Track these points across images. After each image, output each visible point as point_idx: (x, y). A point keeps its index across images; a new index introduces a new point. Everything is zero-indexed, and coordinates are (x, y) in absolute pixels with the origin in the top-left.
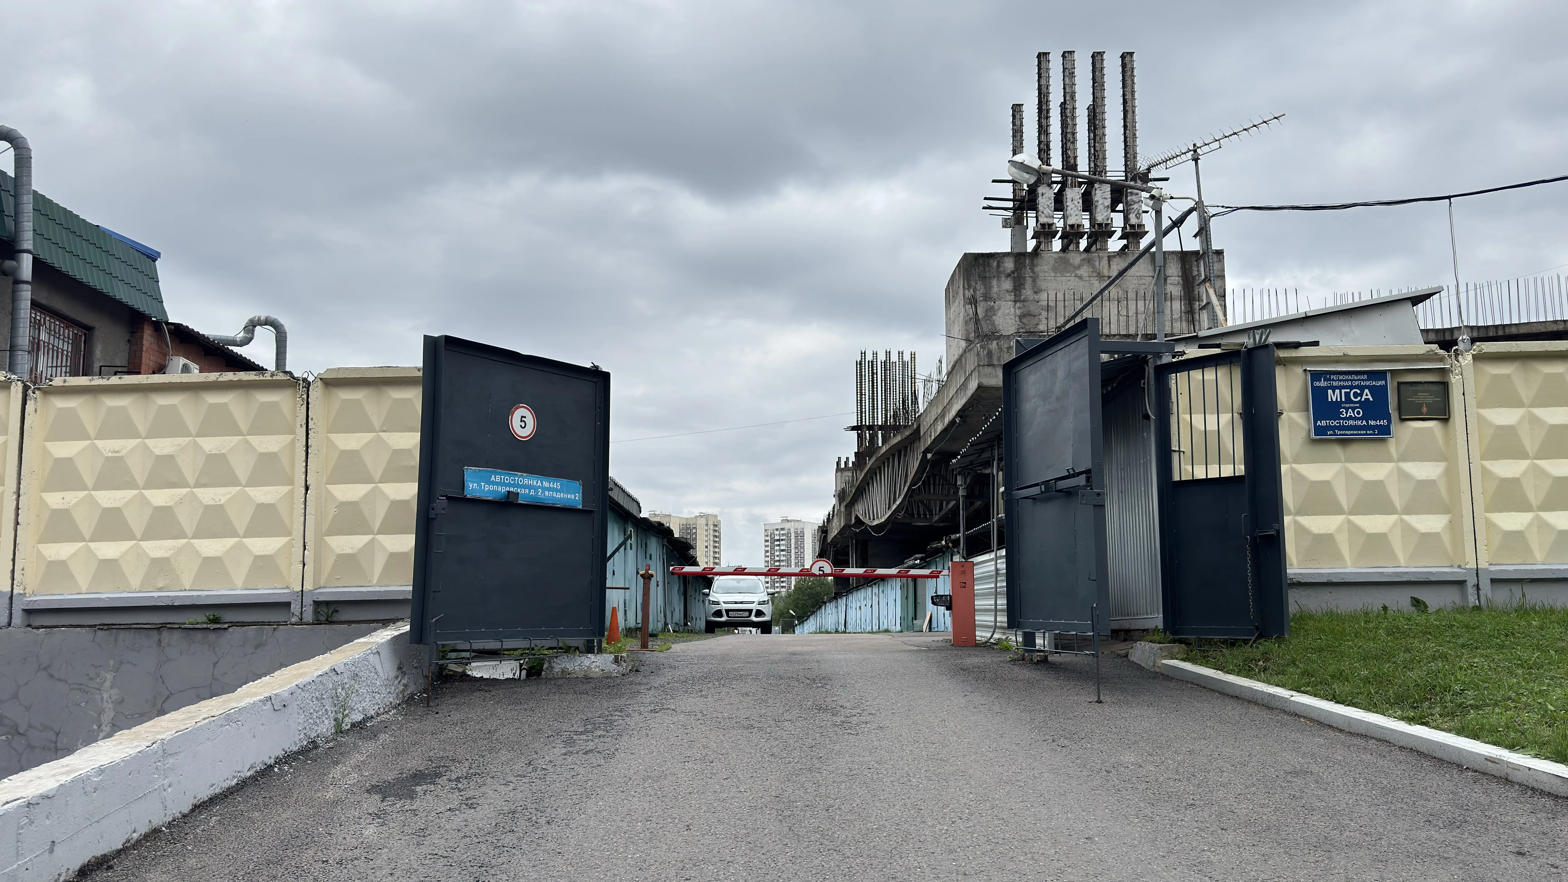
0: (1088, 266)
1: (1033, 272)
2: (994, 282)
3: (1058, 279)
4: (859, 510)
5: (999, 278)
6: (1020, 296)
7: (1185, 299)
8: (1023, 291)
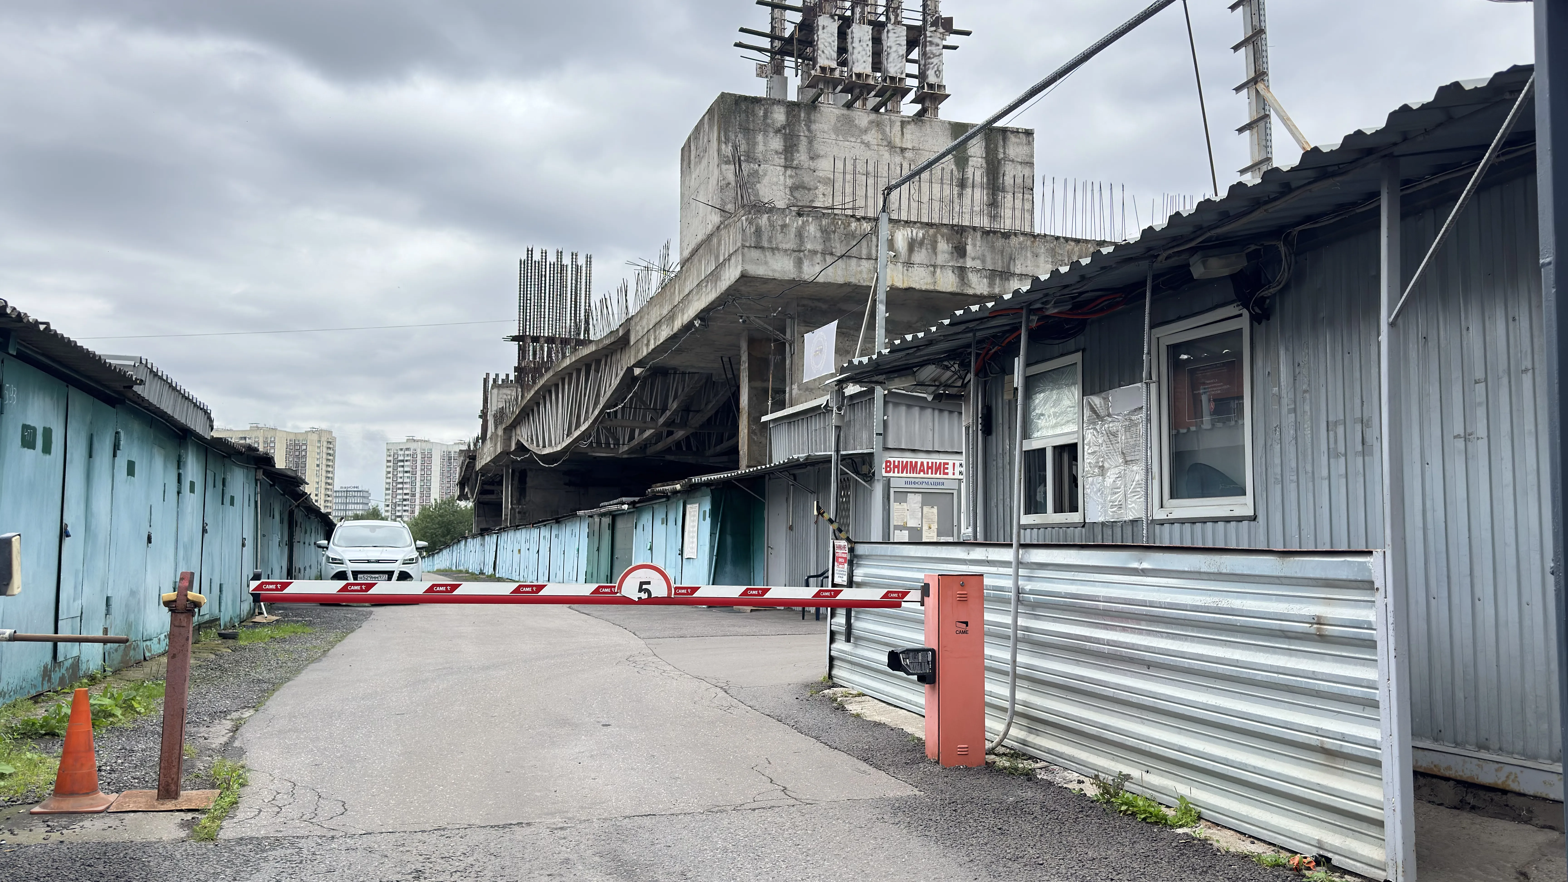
0: (877, 131)
1: (809, 130)
2: (760, 138)
3: (841, 143)
4: (523, 435)
5: (766, 132)
6: (793, 160)
7: (988, 188)
8: (796, 155)
